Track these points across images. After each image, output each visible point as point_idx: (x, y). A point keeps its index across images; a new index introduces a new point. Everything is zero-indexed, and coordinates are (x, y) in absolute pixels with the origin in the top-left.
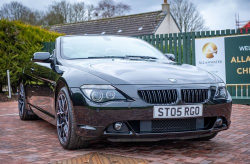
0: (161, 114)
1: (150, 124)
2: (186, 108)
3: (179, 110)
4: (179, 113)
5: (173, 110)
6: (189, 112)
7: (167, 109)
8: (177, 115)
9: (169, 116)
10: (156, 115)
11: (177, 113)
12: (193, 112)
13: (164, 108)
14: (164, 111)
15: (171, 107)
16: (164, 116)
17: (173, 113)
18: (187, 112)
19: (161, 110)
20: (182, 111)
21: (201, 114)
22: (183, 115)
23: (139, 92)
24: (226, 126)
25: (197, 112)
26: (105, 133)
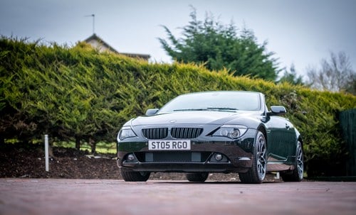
0: (154, 147)
1: (152, 155)
2: (173, 143)
3: (168, 144)
4: (168, 147)
5: (163, 144)
6: (177, 146)
7: (158, 143)
8: (166, 148)
9: (160, 149)
10: (150, 148)
11: (166, 146)
14: (156, 144)
15: (161, 141)
16: (156, 149)
17: (163, 147)
18: (175, 145)
19: (153, 144)
20: (170, 145)
21: (189, 148)
22: (171, 148)
23: (143, 130)
24: (230, 163)
25: (185, 146)
26: (123, 163)
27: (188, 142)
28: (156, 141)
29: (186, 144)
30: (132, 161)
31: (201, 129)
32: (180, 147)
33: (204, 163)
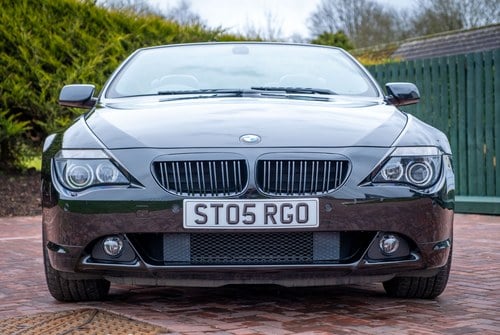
0: (201, 219)
1: (187, 242)
2: (267, 206)
3: (249, 210)
4: (249, 218)
5: (233, 211)
6: (277, 217)
7: (217, 207)
8: (245, 222)
9: (223, 224)
10: (190, 221)
11: (242, 218)
12: (291, 216)
13: (208, 205)
14: (210, 212)
15: (226, 203)
16: (211, 224)
17: (233, 218)
18: (272, 215)
19: (201, 210)
20: (259, 214)
21: (314, 222)
22: (260, 224)
23: (156, 165)
24: (417, 258)
25: (302, 217)
26: (84, 262)
27: (313, 203)
28: (208, 201)
29: (304, 211)
30: (116, 258)
31: (346, 164)
32: (286, 218)
33: (356, 264)
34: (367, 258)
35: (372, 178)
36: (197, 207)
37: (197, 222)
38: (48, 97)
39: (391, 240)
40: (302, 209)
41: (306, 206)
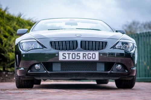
0: (64, 57)
1: (60, 65)
2: (83, 54)
3: (78, 55)
4: (78, 57)
5: (74, 55)
6: (87, 57)
7: (69, 54)
8: (77, 58)
9: (71, 59)
10: (61, 58)
11: (76, 57)
12: (90, 57)
13: (66, 53)
14: (67, 55)
15: (72, 53)
16: (67, 59)
17: (74, 57)
18: (85, 56)
19: (64, 55)
20: (81, 56)
21: (97, 59)
22: (81, 59)
23: (51, 42)
24: (127, 71)
25: (94, 57)
26: (29, 72)
28: (66, 52)
31: (106, 43)
32: (89, 58)
33: (109, 72)
34: (112, 70)
35: (114, 47)
36: (63, 54)
37: (63, 58)
38: (5, 46)
39: (119, 66)
40: (94, 55)
41: (95, 54)
